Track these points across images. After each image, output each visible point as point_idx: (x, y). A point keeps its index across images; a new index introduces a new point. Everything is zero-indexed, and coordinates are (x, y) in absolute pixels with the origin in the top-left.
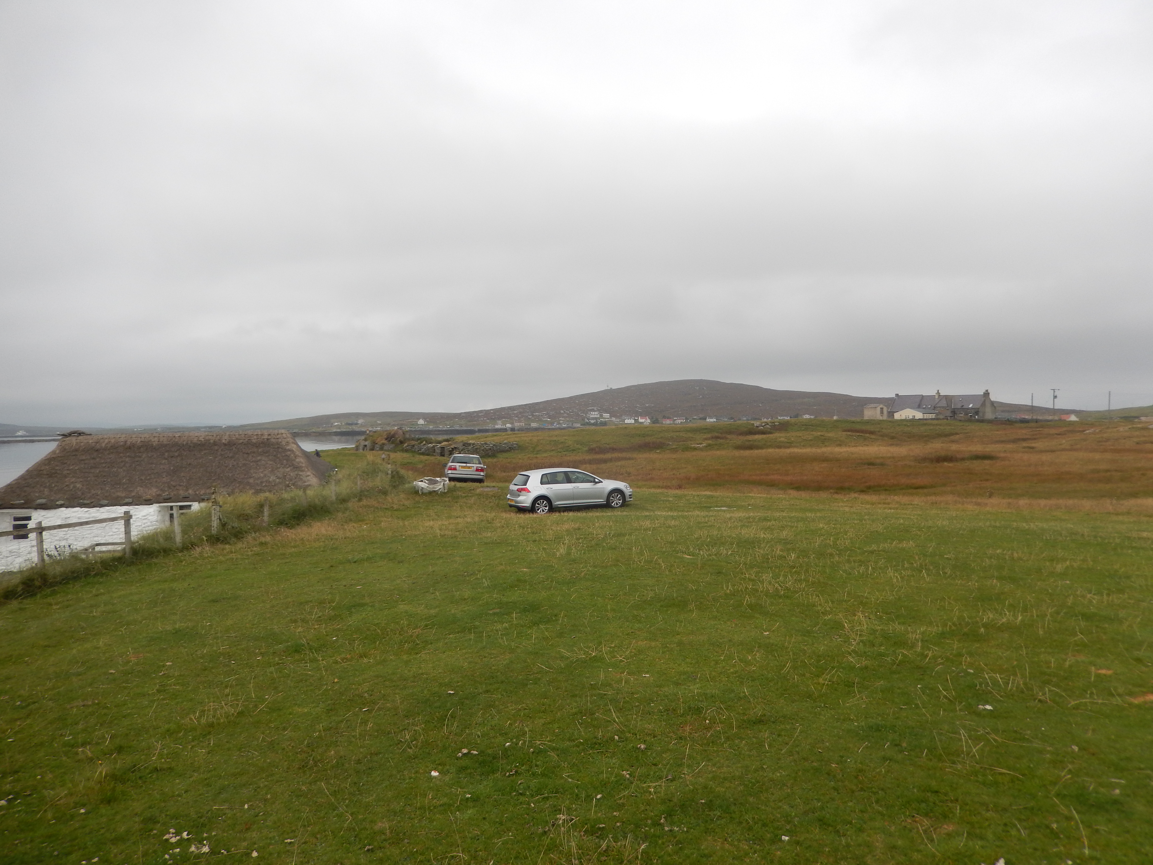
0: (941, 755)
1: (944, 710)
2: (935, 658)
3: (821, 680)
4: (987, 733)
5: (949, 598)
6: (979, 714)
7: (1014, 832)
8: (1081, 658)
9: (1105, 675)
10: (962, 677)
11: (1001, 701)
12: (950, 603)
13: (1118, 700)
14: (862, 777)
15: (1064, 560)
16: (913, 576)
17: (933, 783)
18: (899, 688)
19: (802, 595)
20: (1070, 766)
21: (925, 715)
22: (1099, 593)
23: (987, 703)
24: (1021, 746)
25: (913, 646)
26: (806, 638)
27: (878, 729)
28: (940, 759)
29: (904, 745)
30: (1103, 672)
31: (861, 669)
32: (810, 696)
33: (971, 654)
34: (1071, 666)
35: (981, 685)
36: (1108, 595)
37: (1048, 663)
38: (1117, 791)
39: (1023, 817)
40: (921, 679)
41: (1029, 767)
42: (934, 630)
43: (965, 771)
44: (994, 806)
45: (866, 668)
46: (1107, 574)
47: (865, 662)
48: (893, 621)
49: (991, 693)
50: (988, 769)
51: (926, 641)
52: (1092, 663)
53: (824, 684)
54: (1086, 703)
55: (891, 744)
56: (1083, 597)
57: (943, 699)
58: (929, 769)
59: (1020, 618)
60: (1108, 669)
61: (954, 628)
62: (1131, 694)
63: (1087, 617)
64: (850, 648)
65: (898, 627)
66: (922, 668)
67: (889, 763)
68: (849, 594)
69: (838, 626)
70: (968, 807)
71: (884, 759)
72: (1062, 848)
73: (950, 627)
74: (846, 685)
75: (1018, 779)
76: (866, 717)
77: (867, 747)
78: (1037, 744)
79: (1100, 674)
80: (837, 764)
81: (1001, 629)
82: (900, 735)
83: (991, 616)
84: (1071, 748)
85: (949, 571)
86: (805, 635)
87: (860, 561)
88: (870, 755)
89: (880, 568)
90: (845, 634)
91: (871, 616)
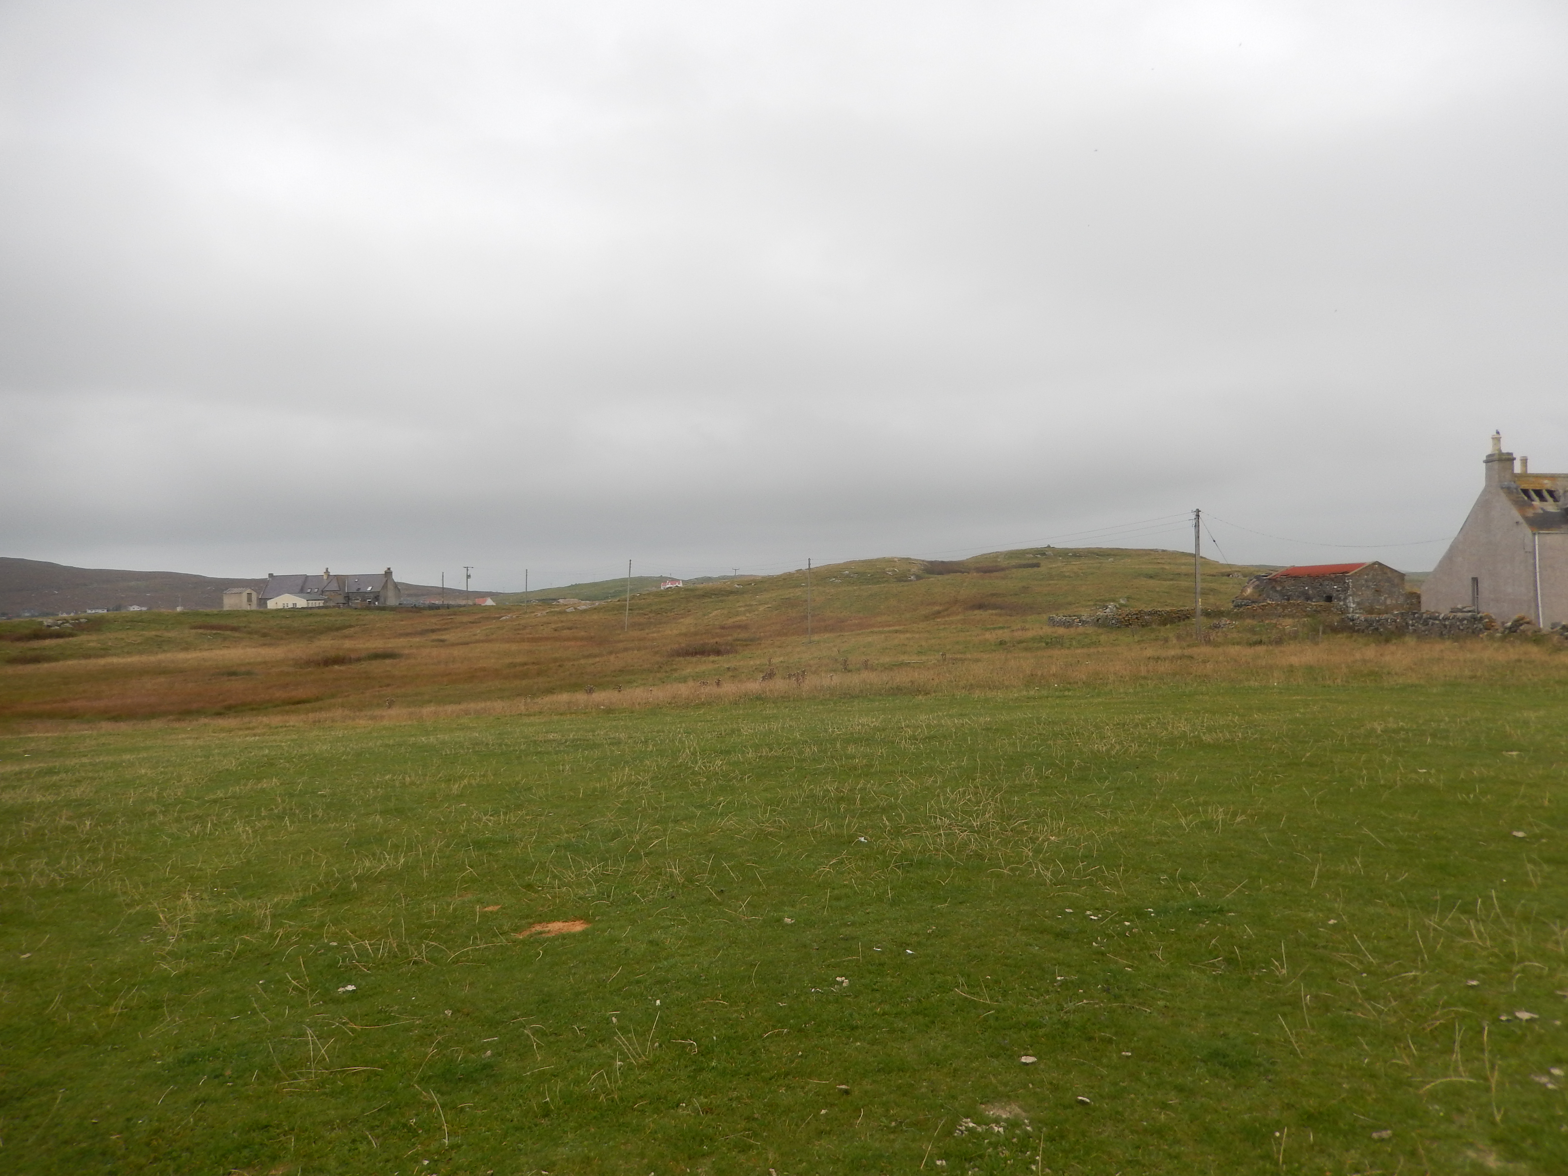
0: (279, 1072)
1: (291, 1008)
2: (287, 936)
3: (111, 1010)
4: (344, 1024)
5: (316, 850)
6: (337, 1001)
7: (362, 1148)
8: (469, 897)
9: (491, 912)
10: (321, 955)
11: (367, 975)
12: (316, 857)
13: (502, 940)
14: (157, 1140)
15: (462, 777)
16: (272, 827)
17: (263, 1117)
18: (233, 992)
19: (95, 883)
20: (439, 1038)
21: (264, 1022)
22: (496, 813)
23: (350, 982)
24: (385, 1029)
25: (261, 925)
26: (95, 950)
27: (192, 1060)
28: (277, 1078)
29: (228, 1072)
30: (490, 909)
31: (179, 977)
32: (89, 1039)
33: (336, 922)
34: (455, 910)
35: (344, 961)
36: (505, 814)
37: (430, 911)
38: (489, 1053)
39: (377, 1123)
40: (265, 972)
41: (392, 1053)
42: (292, 898)
43: (308, 1085)
44: (342, 1121)
45: (187, 973)
46: (507, 788)
47: (184, 965)
48: (234, 896)
49: (356, 967)
50: (339, 1072)
51: (280, 915)
52: (479, 901)
53: (115, 1015)
54: (467, 952)
55: (209, 1078)
56: (479, 820)
57: (291, 993)
58: (260, 1098)
59: (402, 861)
60: (497, 904)
61: (318, 889)
62: (517, 929)
63: (479, 845)
64: (164, 950)
65: (242, 904)
66: (269, 955)
67: (202, 1106)
68: (173, 867)
69: (151, 918)
70: (307, 1134)
71: (196, 1102)
72: (419, 1147)
73: (314, 889)
74: (151, 1008)
75: (376, 1074)
76: (176, 1048)
77: (172, 1093)
78: (404, 1021)
79: (486, 912)
80: (120, 1133)
81: (377, 880)
82: (224, 1060)
83: (367, 864)
84: (444, 1013)
85: (320, 813)
86: (93, 946)
87: (197, 816)
88: (175, 1102)
89: (225, 823)
90: (161, 930)
91: (205, 896)
